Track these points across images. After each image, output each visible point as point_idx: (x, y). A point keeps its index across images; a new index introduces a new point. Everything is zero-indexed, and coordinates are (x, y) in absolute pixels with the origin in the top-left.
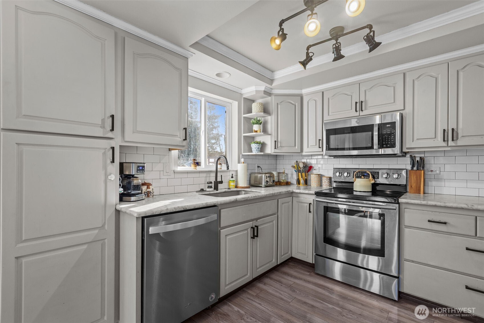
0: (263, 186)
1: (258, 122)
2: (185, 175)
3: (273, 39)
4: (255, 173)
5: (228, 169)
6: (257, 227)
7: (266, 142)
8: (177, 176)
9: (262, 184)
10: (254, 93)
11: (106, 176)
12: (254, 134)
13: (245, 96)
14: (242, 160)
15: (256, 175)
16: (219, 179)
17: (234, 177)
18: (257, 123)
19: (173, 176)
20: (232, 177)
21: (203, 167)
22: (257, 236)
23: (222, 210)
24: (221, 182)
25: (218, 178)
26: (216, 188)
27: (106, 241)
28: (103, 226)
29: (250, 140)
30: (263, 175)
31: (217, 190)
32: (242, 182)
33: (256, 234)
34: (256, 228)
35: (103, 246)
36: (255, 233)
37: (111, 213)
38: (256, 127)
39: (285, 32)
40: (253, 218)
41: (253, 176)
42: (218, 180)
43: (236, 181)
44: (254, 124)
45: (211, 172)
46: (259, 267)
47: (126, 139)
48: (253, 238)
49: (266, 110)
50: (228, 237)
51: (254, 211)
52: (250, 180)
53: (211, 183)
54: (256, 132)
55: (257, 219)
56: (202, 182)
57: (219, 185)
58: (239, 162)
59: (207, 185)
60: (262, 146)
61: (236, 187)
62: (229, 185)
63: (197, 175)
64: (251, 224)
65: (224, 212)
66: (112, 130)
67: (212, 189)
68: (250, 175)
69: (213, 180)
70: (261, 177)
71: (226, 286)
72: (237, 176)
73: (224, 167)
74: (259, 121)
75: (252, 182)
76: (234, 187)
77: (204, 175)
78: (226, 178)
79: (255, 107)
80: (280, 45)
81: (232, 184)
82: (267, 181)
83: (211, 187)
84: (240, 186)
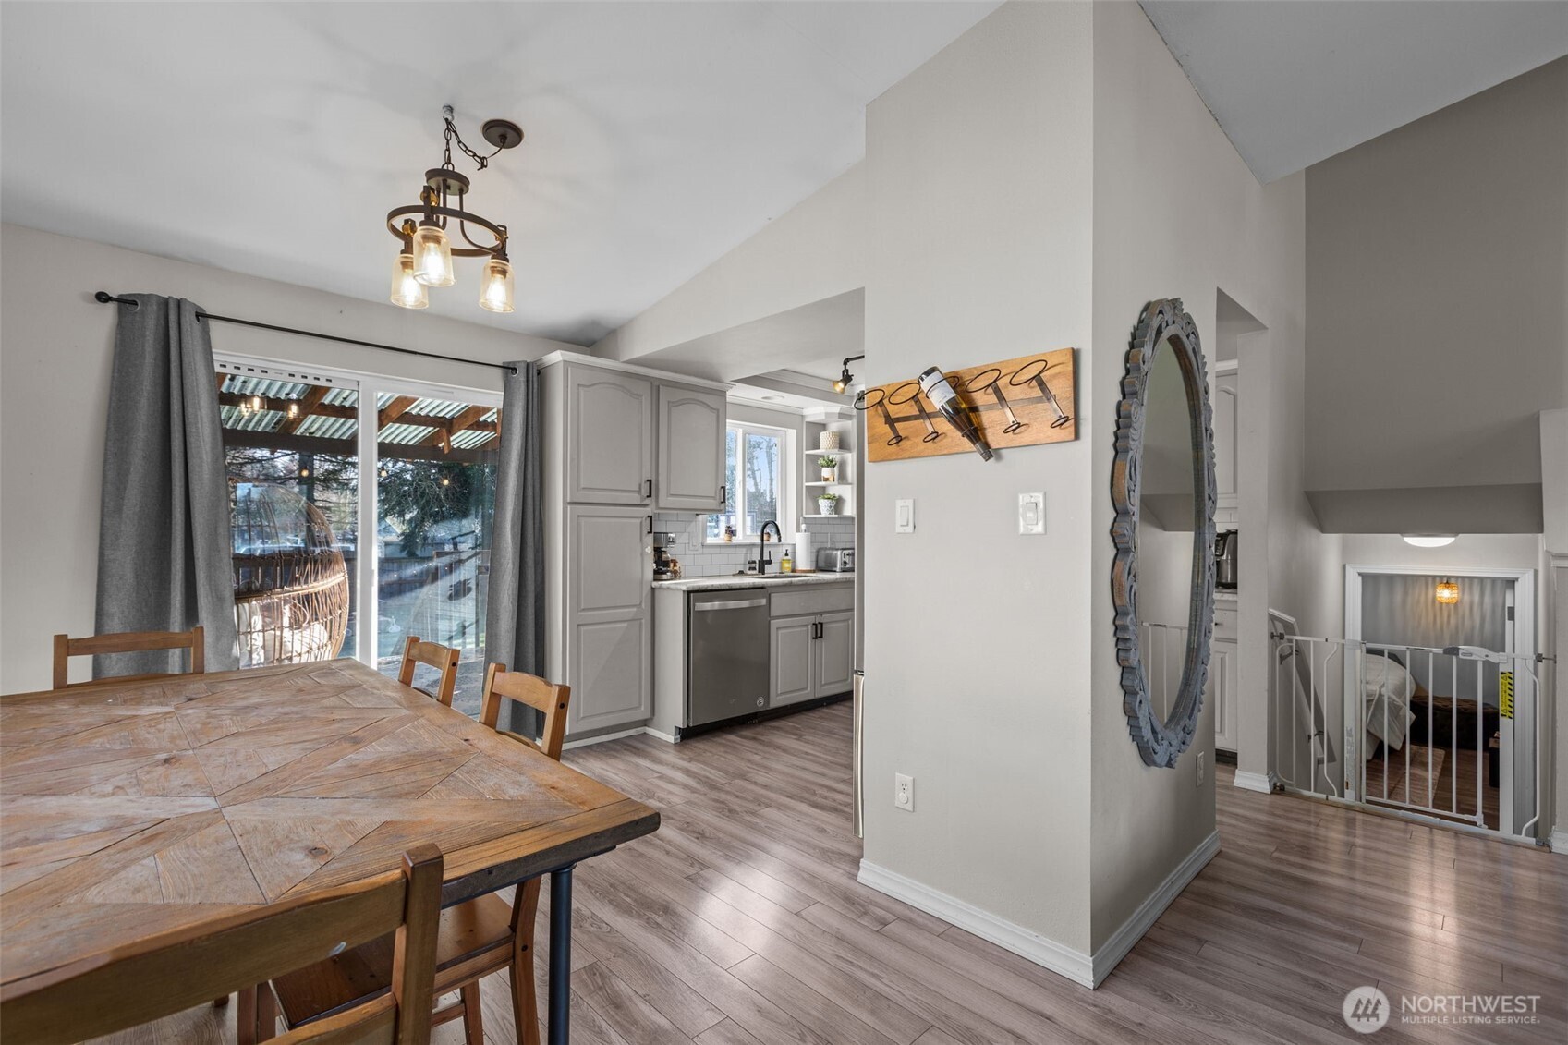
0: (838, 569)
1: (830, 464)
2: (718, 550)
3: (835, 382)
4: (826, 549)
5: (780, 541)
6: (822, 624)
7: (844, 497)
8: (706, 551)
9: (836, 567)
10: (824, 417)
11: (643, 549)
12: (823, 483)
13: (808, 420)
14: (803, 527)
15: (828, 552)
16: (766, 557)
17: (791, 555)
18: (828, 466)
19: (700, 551)
20: (787, 555)
21: (738, 539)
22: (821, 637)
23: (772, 595)
24: (769, 562)
25: (765, 555)
26: (762, 571)
27: (643, 621)
28: (641, 604)
29: (816, 494)
30: (839, 552)
31: (763, 574)
32: (803, 562)
33: (819, 635)
34: (819, 626)
35: (641, 624)
36: (818, 632)
37: (647, 590)
38: (826, 472)
39: (850, 374)
40: (816, 611)
41: (822, 552)
42: (765, 559)
43: (794, 562)
44: (823, 466)
45: (753, 545)
46: (826, 684)
47: (661, 506)
48: (815, 638)
49: (842, 444)
50: (780, 632)
51: (818, 602)
52: (817, 561)
53: (754, 562)
54: (827, 480)
55: (821, 614)
56: (740, 560)
57: (766, 566)
58: (798, 530)
59: (748, 566)
60: (838, 503)
61: (793, 571)
62: (781, 567)
63: (733, 550)
64: (811, 619)
65: (774, 598)
66: (650, 496)
67: (756, 572)
68: (818, 551)
69: (757, 558)
70: (836, 554)
71: (778, 695)
72: (794, 552)
73: (774, 539)
74: (832, 461)
75: (822, 564)
76: (789, 570)
77: (744, 550)
78: (777, 555)
79: (825, 439)
80: (844, 389)
81: (787, 566)
82: (845, 562)
83: (754, 569)
84: (800, 569)
